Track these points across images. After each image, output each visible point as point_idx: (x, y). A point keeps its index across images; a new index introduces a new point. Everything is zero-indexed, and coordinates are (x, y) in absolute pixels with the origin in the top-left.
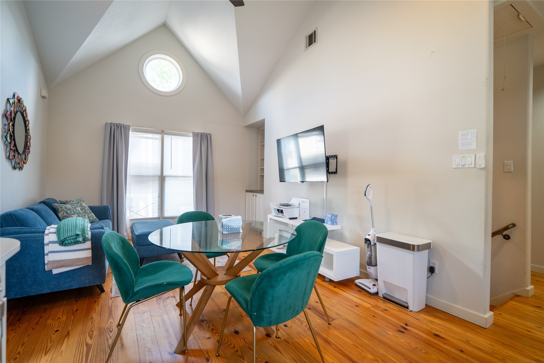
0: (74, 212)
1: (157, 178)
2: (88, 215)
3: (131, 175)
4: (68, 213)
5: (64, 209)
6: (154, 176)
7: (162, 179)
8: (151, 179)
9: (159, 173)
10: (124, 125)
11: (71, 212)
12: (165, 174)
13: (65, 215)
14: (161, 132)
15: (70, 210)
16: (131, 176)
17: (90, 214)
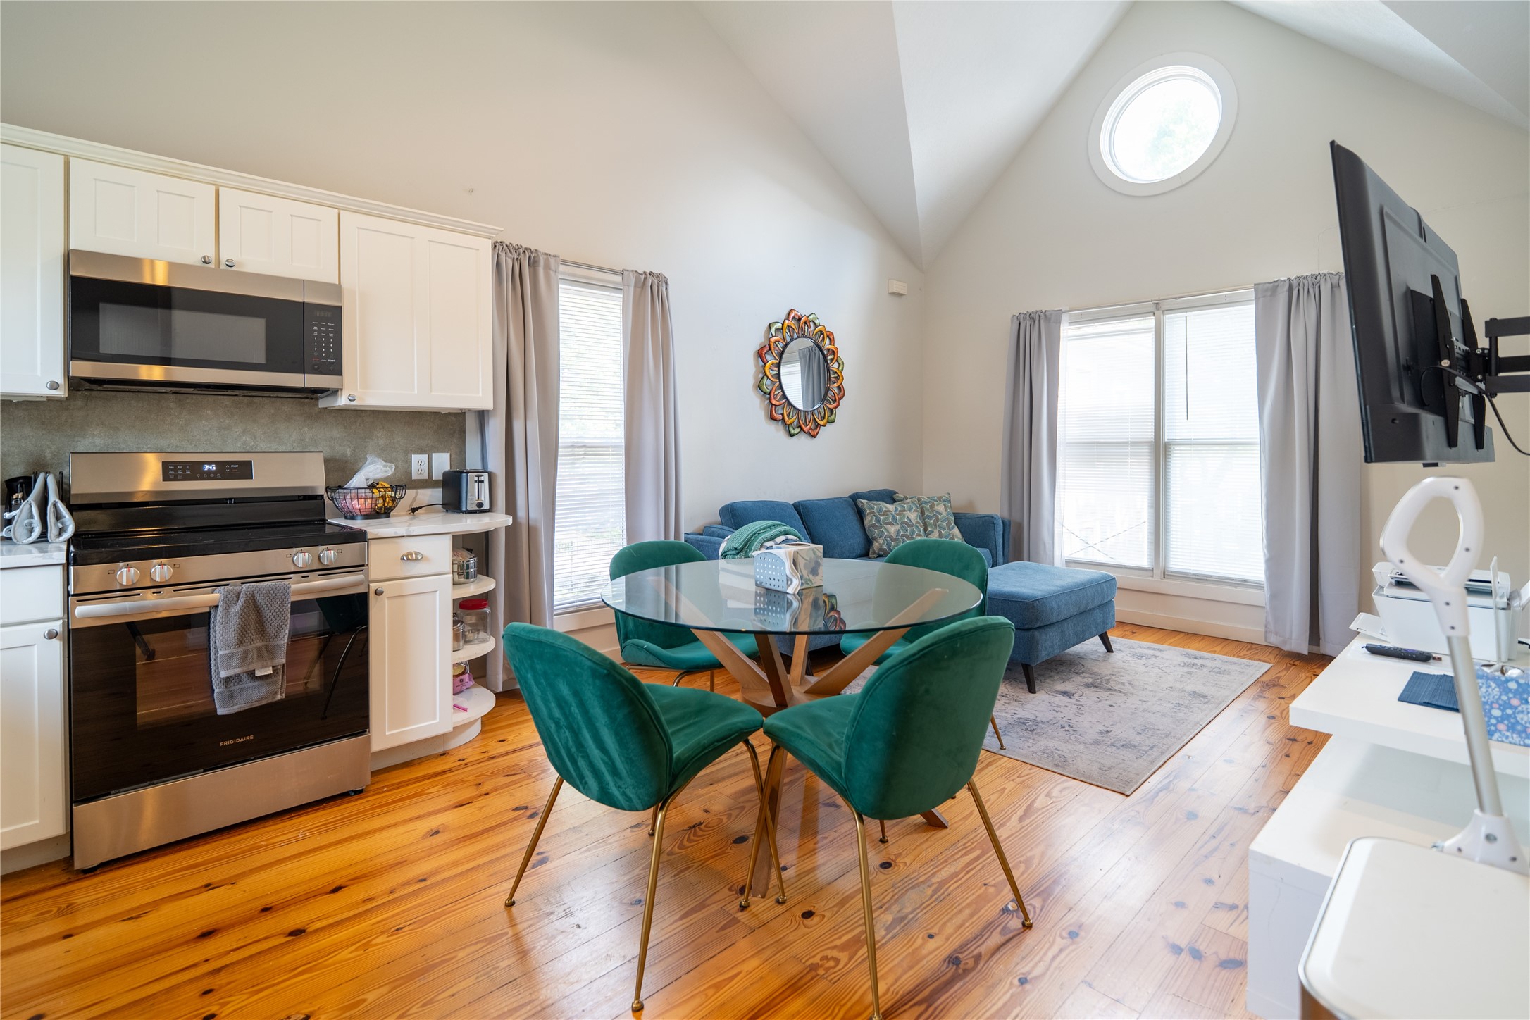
0: (894, 519)
1: (1146, 450)
2: (940, 532)
3: (1067, 441)
4: (879, 521)
5: (874, 511)
6: (1135, 443)
7: (1160, 451)
8: (1128, 452)
9: (1150, 435)
10: (1047, 313)
11: (887, 519)
12: (1167, 436)
13: (874, 522)
14: (1151, 307)
15: (887, 515)
16: (1068, 443)
17: (947, 530)
